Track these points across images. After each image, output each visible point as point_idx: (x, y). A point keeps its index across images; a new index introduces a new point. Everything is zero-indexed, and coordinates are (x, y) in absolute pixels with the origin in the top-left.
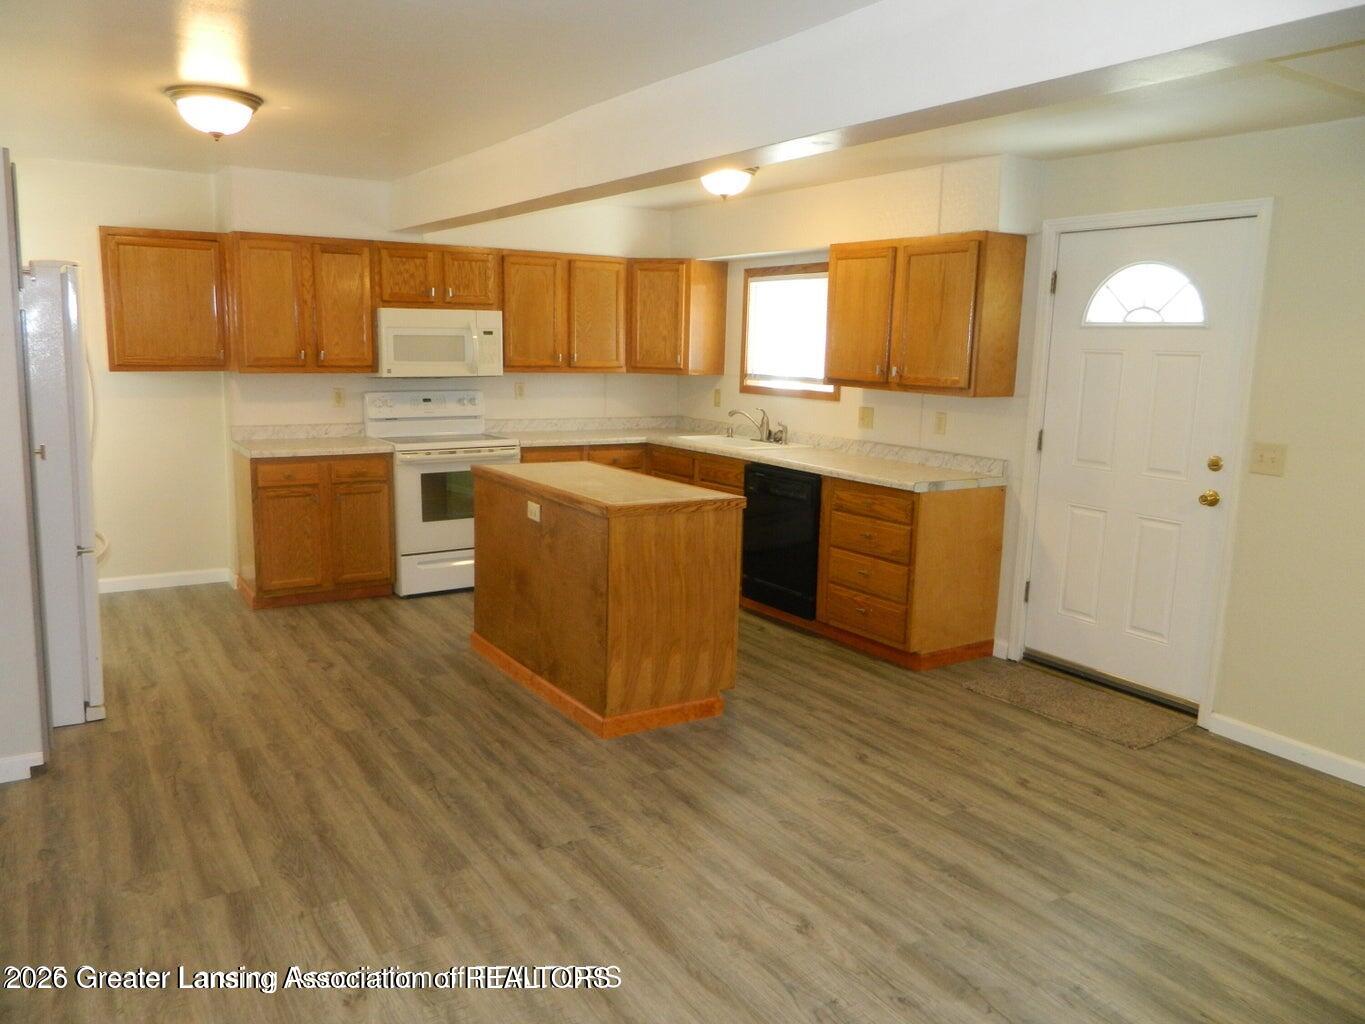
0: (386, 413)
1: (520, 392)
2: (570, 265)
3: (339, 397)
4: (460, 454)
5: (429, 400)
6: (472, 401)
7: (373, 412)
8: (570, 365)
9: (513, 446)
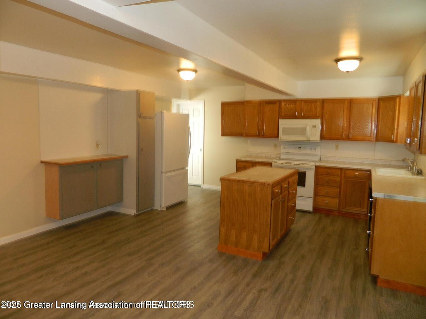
0: (286, 151)
1: (337, 148)
2: (351, 103)
3: (275, 146)
4: (293, 165)
5: (301, 148)
6: (315, 150)
7: (282, 151)
8: (348, 138)
9: (311, 165)
